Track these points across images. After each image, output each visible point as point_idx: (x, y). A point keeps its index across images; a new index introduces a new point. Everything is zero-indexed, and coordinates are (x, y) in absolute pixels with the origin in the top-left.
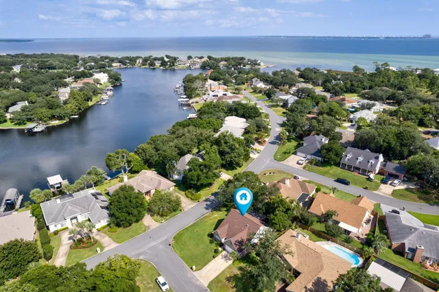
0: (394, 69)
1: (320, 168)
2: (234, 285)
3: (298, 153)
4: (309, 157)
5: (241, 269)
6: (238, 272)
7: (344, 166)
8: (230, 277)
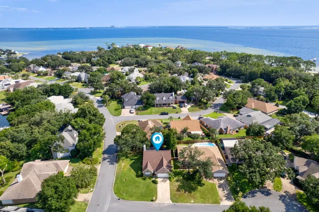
0: (118, 47)
1: (146, 111)
2: (183, 191)
3: (126, 107)
4: (134, 107)
5: (177, 181)
6: (178, 183)
7: (157, 106)
8: (178, 189)
